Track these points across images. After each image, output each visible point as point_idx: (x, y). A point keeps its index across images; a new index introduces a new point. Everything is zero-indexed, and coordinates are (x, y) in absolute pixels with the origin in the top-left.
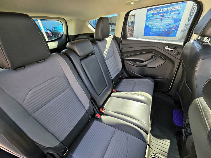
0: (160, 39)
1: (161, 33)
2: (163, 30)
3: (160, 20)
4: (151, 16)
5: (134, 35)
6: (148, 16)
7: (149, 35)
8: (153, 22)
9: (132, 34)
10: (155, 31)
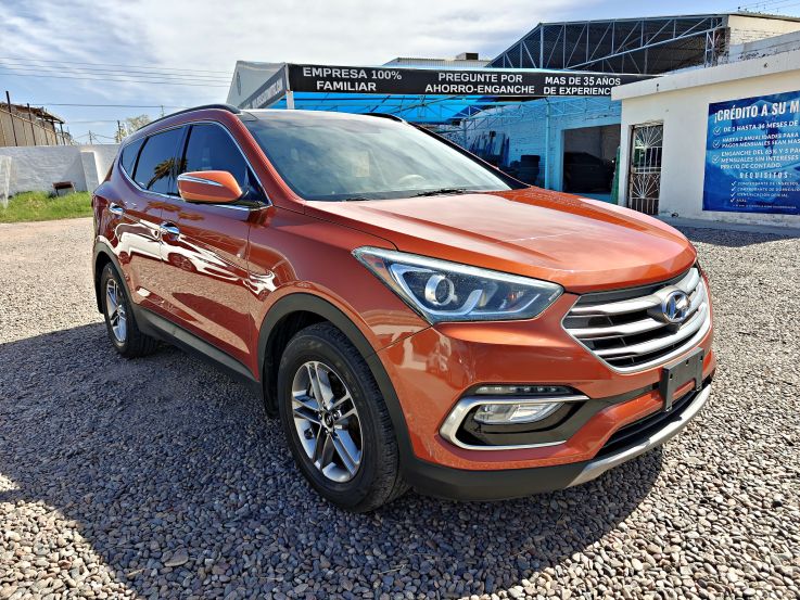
0: (774, 224)
1: (778, 201)
2: (783, 187)
3: (766, 147)
4: (728, 129)
5: (660, 208)
6: (717, 131)
7: (725, 205)
8: (739, 153)
9: (651, 201)
10: (749, 190)
